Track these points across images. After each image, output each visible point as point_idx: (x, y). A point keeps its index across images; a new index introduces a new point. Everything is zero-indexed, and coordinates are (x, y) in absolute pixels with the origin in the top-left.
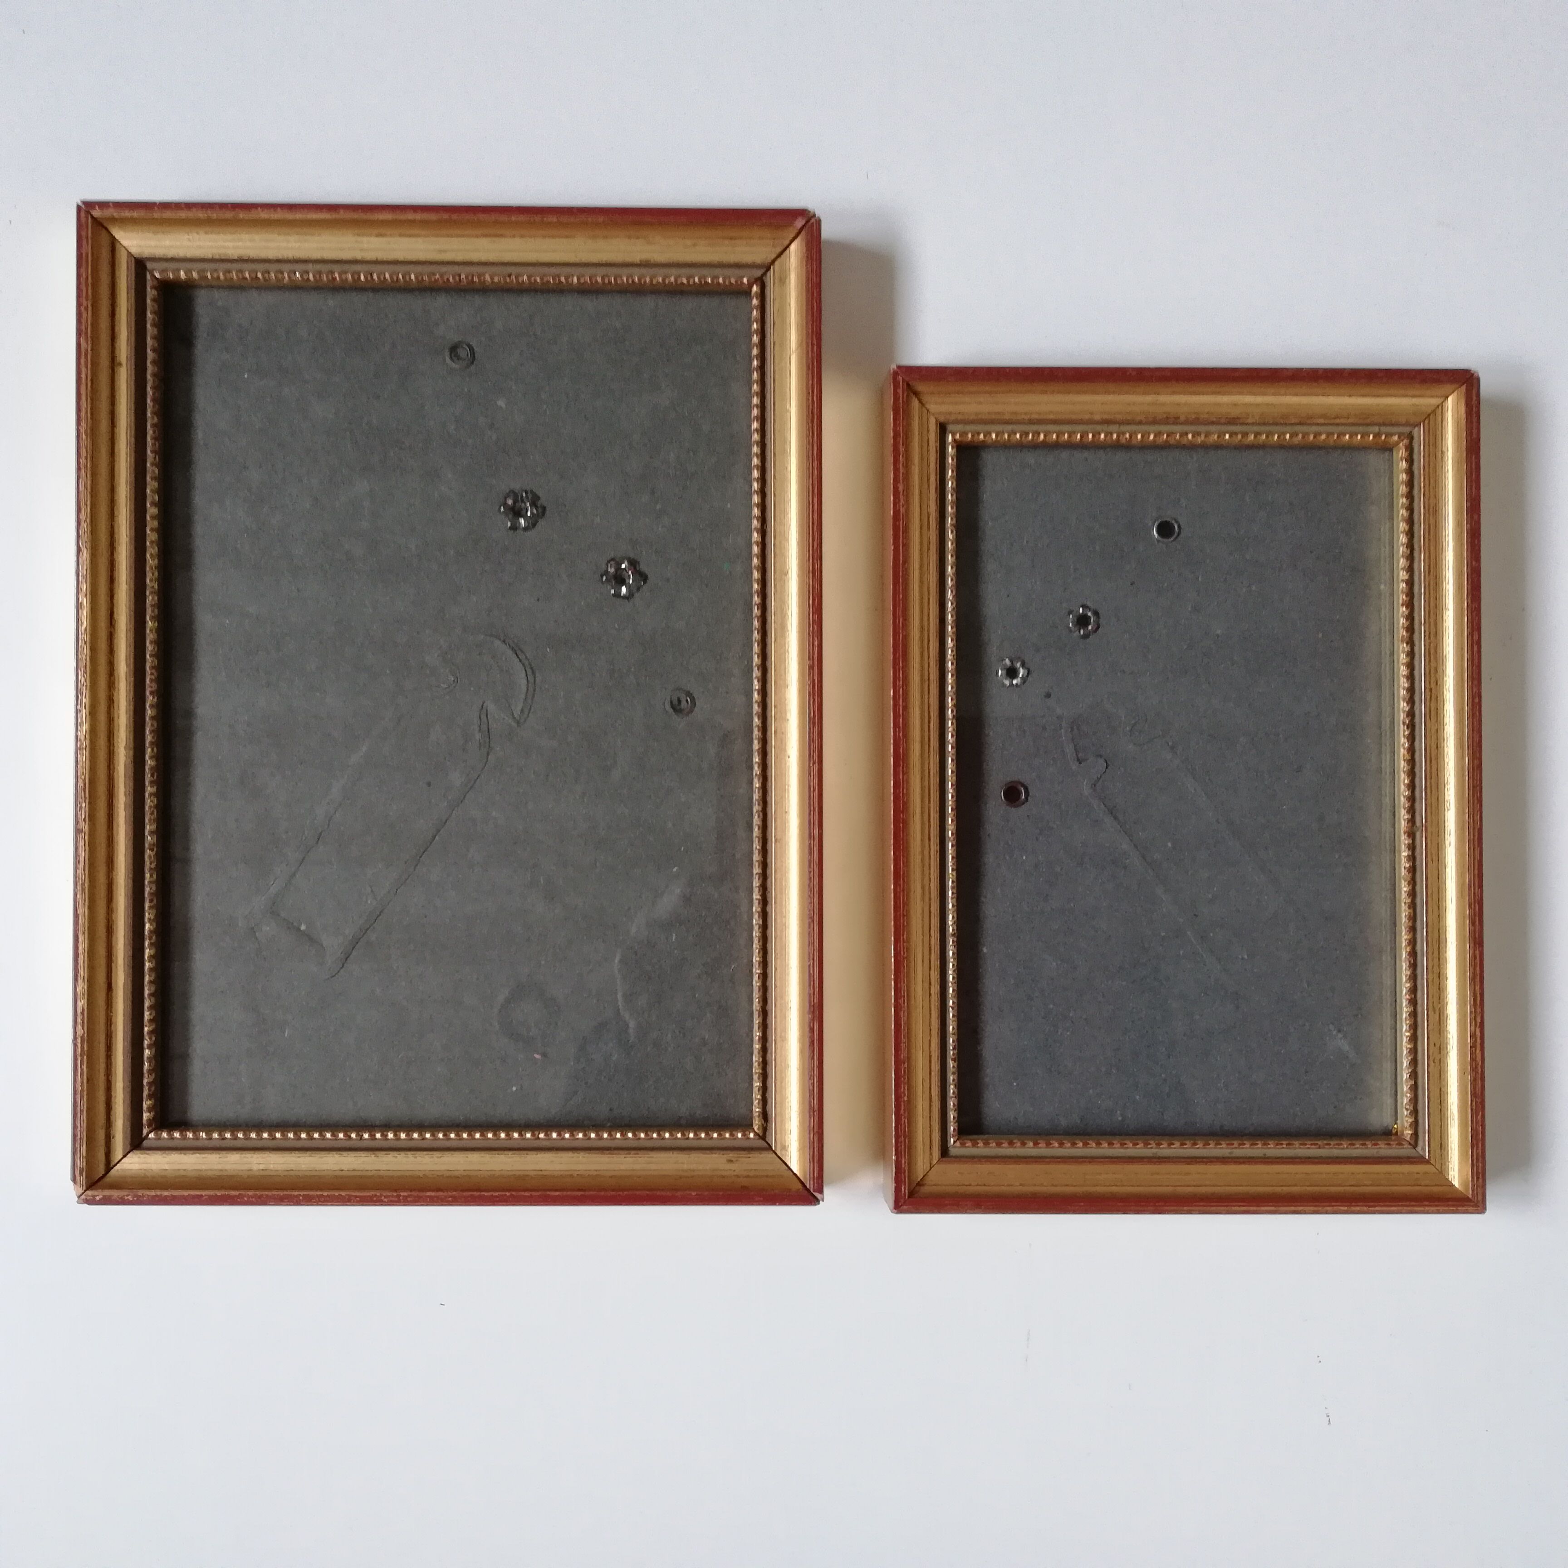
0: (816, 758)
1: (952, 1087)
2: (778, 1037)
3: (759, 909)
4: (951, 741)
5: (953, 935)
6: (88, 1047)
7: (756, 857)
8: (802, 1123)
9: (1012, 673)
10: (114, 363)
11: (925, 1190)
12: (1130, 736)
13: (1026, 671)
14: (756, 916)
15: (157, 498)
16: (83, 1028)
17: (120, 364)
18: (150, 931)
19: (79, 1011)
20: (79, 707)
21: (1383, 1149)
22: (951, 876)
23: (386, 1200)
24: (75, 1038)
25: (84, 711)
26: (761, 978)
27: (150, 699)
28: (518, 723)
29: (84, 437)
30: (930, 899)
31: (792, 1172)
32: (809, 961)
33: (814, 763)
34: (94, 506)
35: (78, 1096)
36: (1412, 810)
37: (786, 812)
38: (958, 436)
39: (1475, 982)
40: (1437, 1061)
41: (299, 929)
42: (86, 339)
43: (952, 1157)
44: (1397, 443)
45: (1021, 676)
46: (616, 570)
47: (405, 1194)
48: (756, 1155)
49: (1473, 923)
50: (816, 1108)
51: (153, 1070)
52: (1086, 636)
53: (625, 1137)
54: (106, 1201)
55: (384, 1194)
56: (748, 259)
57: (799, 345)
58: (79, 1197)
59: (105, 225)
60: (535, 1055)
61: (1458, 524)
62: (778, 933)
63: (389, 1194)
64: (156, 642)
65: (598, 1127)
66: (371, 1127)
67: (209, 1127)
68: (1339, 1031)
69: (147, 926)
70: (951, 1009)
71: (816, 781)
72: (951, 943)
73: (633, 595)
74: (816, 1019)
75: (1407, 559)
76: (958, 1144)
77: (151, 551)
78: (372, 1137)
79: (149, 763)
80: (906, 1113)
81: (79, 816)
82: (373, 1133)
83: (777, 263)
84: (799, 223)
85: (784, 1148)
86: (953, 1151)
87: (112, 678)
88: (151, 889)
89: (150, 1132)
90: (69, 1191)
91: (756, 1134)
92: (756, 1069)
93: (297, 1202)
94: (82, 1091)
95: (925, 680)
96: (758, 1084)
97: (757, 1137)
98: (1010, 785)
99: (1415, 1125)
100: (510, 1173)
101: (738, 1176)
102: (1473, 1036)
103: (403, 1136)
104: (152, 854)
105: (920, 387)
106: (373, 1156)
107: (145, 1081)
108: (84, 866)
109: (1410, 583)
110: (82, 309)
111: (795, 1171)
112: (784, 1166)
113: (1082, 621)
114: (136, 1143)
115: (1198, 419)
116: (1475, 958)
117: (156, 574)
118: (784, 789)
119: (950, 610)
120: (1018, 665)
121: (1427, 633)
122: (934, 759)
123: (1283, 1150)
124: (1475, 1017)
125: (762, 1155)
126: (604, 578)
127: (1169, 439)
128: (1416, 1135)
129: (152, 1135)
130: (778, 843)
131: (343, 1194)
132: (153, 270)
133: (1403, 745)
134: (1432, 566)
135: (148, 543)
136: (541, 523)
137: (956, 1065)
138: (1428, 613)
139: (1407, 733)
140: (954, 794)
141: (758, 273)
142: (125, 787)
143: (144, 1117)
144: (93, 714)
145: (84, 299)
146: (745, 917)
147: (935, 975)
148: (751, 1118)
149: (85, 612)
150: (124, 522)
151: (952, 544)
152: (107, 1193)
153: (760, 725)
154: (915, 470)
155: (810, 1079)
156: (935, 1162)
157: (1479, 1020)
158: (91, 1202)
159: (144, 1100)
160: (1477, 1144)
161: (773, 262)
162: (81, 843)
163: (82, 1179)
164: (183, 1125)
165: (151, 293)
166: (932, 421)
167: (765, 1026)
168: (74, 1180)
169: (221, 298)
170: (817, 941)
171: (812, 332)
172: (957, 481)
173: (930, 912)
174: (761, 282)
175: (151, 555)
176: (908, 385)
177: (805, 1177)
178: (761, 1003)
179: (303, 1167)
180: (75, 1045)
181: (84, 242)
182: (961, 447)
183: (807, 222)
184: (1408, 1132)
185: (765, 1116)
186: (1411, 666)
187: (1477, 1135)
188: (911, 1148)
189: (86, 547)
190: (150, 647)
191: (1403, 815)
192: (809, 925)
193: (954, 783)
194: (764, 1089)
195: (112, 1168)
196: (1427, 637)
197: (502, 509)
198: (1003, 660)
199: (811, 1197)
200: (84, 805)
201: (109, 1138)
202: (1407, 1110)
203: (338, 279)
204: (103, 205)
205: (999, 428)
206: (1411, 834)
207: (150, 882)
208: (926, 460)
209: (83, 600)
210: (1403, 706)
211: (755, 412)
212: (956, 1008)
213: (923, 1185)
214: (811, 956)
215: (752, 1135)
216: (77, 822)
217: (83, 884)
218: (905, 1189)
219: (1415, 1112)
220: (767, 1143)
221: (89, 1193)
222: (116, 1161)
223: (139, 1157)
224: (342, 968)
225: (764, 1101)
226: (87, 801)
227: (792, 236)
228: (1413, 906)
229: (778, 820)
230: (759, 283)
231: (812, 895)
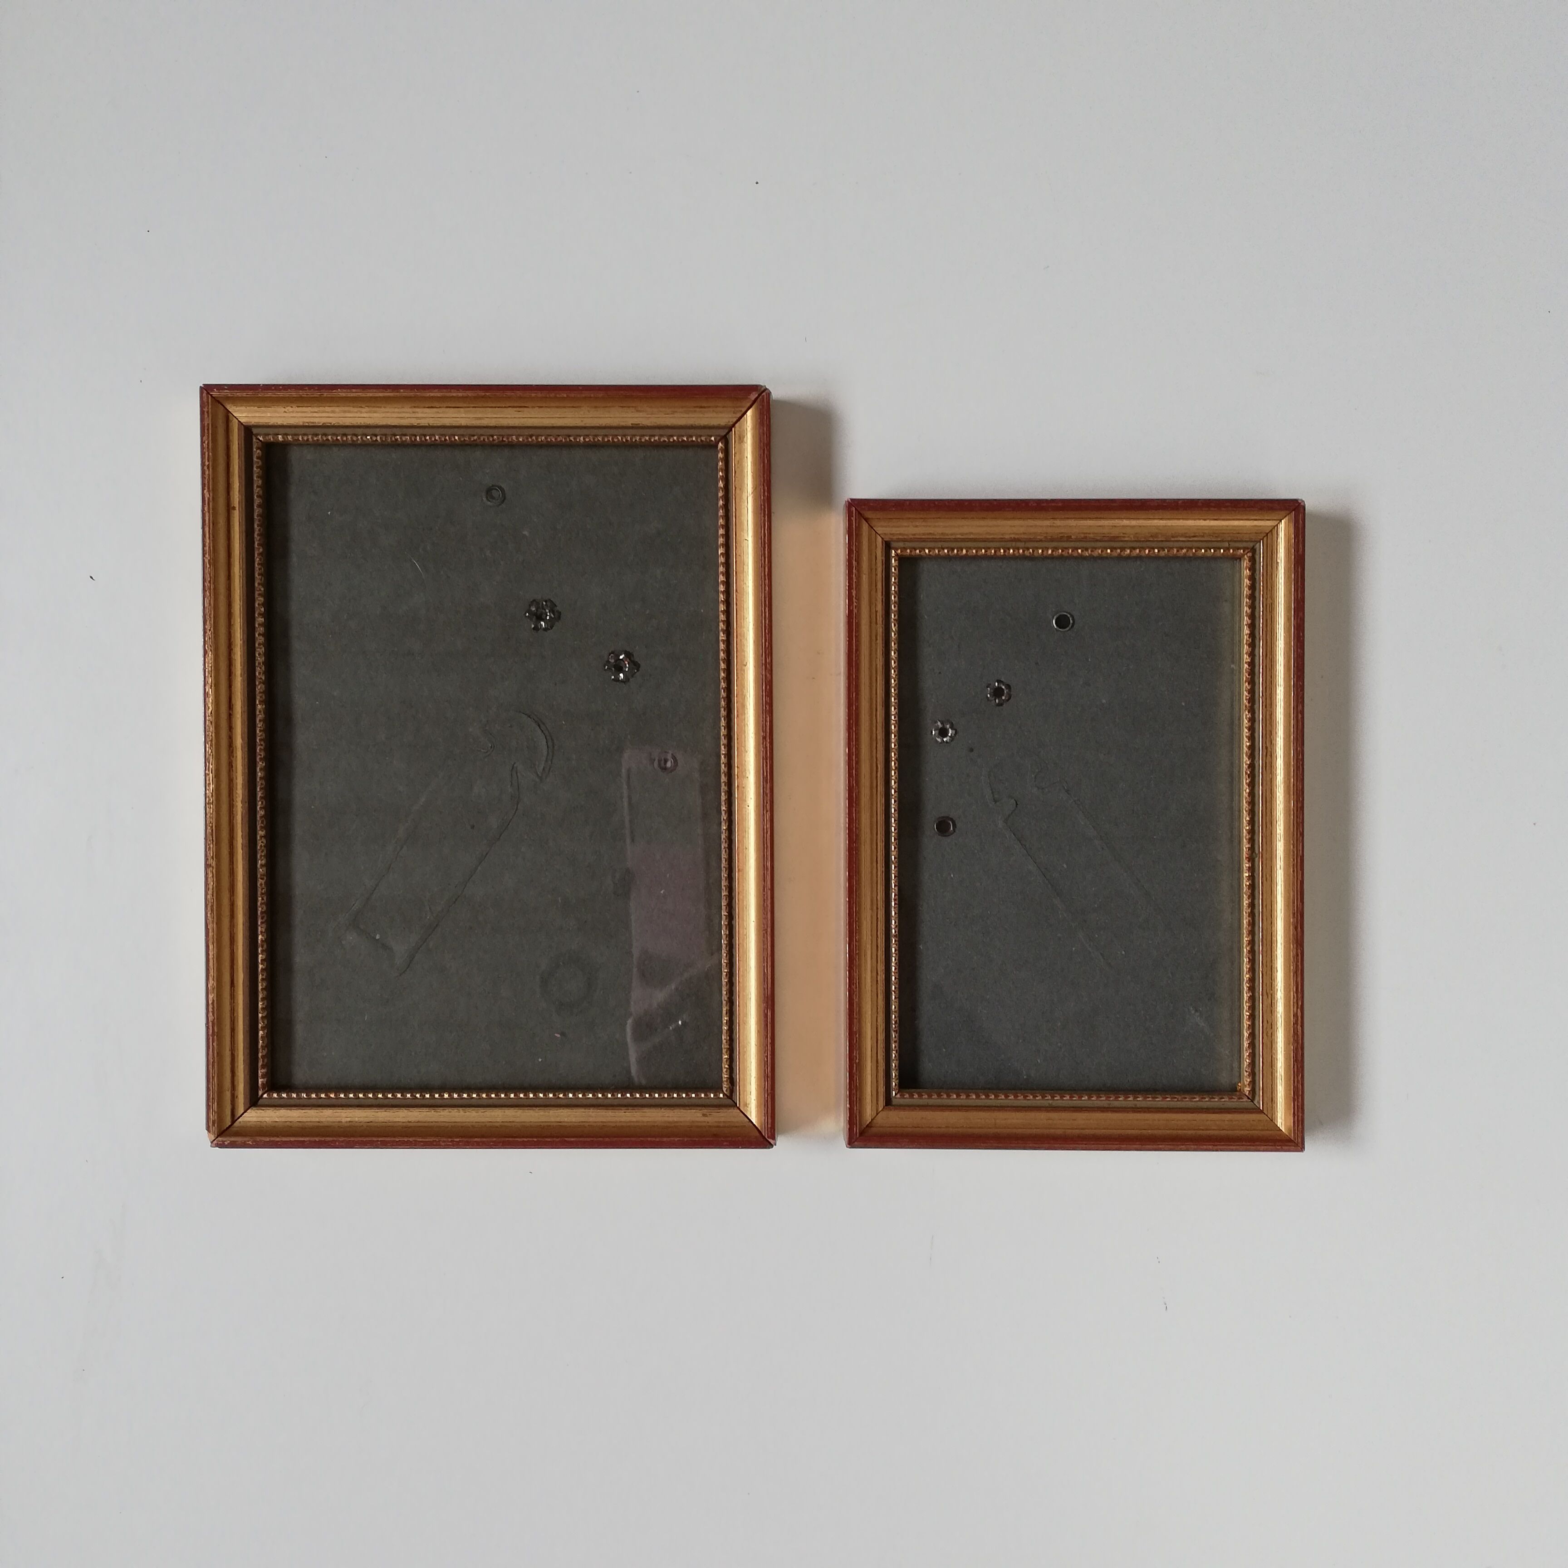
0: (768, 807)
1: (894, 1052)
2: (741, 1021)
3: (726, 923)
4: (894, 787)
5: (895, 936)
6: (218, 1029)
7: (724, 883)
8: (759, 1086)
9: (943, 733)
10: (229, 508)
11: (874, 1130)
12: (1035, 781)
13: (954, 731)
14: (724, 928)
15: (263, 609)
16: (213, 1015)
17: (234, 508)
18: (262, 940)
19: (210, 1002)
20: (207, 772)
21: (1226, 1101)
22: (893, 890)
23: (443, 1144)
24: (207, 1023)
25: (211, 775)
26: (728, 976)
27: (260, 764)
28: (541, 778)
29: (208, 566)
30: (877, 908)
31: (752, 1123)
32: (764, 963)
33: (767, 811)
34: (216, 617)
35: (211, 1066)
36: (1252, 841)
37: (746, 848)
38: (899, 551)
39: (1297, 975)
40: (1269, 1034)
41: (374, 938)
42: (209, 491)
43: (894, 1106)
44: (1243, 555)
45: (950, 735)
46: (616, 661)
47: (458, 1140)
48: (725, 1111)
49: (1296, 928)
50: (770, 1074)
51: (266, 1046)
52: (1000, 704)
53: (625, 1097)
54: (233, 1145)
55: (442, 1140)
56: (714, 422)
57: (755, 488)
58: (212, 1142)
59: (221, 401)
60: (556, 1035)
61: (1288, 619)
62: (741, 941)
63: (445, 1139)
64: (264, 721)
65: (604, 1089)
66: (431, 1089)
67: (308, 1089)
68: (1196, 1011)
69: (260, 937)
70: (893, 993)
71: (769, 826)
72: (894, 942)
73: (629, 680)
74: (770, 1006)
75: (1249, 645)
76: (898, 1096)
77: (260, 650)
78: (432, 1096)
79: (261, 813)
80: (858, 1072)
81: (208, 854)
82: (433, 1094)
83: (737, 425)
84: (753, 396)
85: (746, 1105)
86: (894, 1102)
87: (231, 749)
88: (262, 909)
89: (264, 1094)
90: (205, 1137)
91: (724, 1094)
92: (725, 1045)
93: (376, 1145)
94: (213, 1062)
95: (872, 739)
96: (726, 1056)
97: (725, 1097)
98: (941, 820)
99: (1253, 1083)
100: (537, 1124)
101: (710, 1126)
102: (1295, 1015)
103: (455, 1096)
104: (263, 882)
105: (869, 514)
106: (433, 1111)
107: (260, 1055)
108: (213, 892)
109: (1252, 664)
110: (206, 468)
111: (754, 1123)
112: (746, 1119)
113: (998, 693)
114: (254, 1102)
115: (1086, 537)
116: (1297, 955)
117: (263, 668)
118: (745, 831)
119: (893, 685)
120: (948, 726)
121: (1264, 704)
122: (881, 800)
123: (1149, 1102)
124: (1297, 1000)
125: (730, 1111)
126: (606, 667)
127: (1063, 553)
128: (1253, 1091)
129: (265, 1096)
130: (740, 873)
131: (411, 1139)
132: (258, 434)
133: (1246, 791)
134: (1268, 651)
135: (257, 645)
136: (558, 625)
137: (897, 1035)
138: (1265, 689)
139: (1248, 781)
140: (896, 828)
141: (723, 433)
142: (242, 832)
143: (260, 1083)
144: (217, 776)
145: (207, 461)
146: (717, 929)
147: (881, 967)
148: (722, 1082)
149: (210, 700)
150: (239, 629)
151: (895, 635)
152: (233, 1139)
153: (726, 781)
154: (865, 578)
155: (765, 1053)
156: (880, 1109)
157: (1300, 1003)
158: (221, 1146)
159: (259, 1069)
160: (1298, 1098)
161: (734, 425)
162: (210, 875)
163: (214, 1129)
164: (289, 1088)
165: (257, 452)
166: (879, 539)
167: (731, 1013)
168: (208, 1129)
169: (309, 455)
170: (769, 948)
171: (764, 481)
172: (898, 586)
173: (877, 918)
174: (726, 440)
175: (259, 654)
176: (859, 513)
177: (761, 1126)
178: (728, 994)
179: (381, 1119)
180: (207, 1028)
181: (206, 416)
182: (901, 559)
183: (759, 395)
184: (1247, 1089)
185: (732, 1081)
186: (1252, 729)
187: (1298, 1091)
188: (861, 1100)
189: (211, 650)
190: (259, 725)
191: (1246, 845)
192: (764, 936)
193: (896, 819)
194: (731, 1060)
195: (236, 1120)
196: (1264, 707)
197: (527, 614)
198: (936, 722)
199: (765, 1142)
200: (212, 846)
201: (234, 1097)
202: (1246, 1072)
203: (399, 440)
204: (220, 387)
205: (932, 545)
206: (1251, 859)
207: (262, 904)
208: (874, 570)
209: (209, 690)
210: (1246, 760)
211: (721, 540)
212: (897, 992)
213: (871, 1127)
214: (765, 958)
215: (721, 1095)
216: (206, 859)
217: (212, 906)
218: (856, 1130)
219: (1253, 1074)
220: (733, 1101)
221: (220, 1139)
222: (239, 1115)
223: (256, 1113)
224: (407, 968)
225: (731, 1069)
226: (214, 843)
227: (749, 405)
228: (1252, 915)
229: (741, 855)
230: (723, 440)
231: (766, 913)
